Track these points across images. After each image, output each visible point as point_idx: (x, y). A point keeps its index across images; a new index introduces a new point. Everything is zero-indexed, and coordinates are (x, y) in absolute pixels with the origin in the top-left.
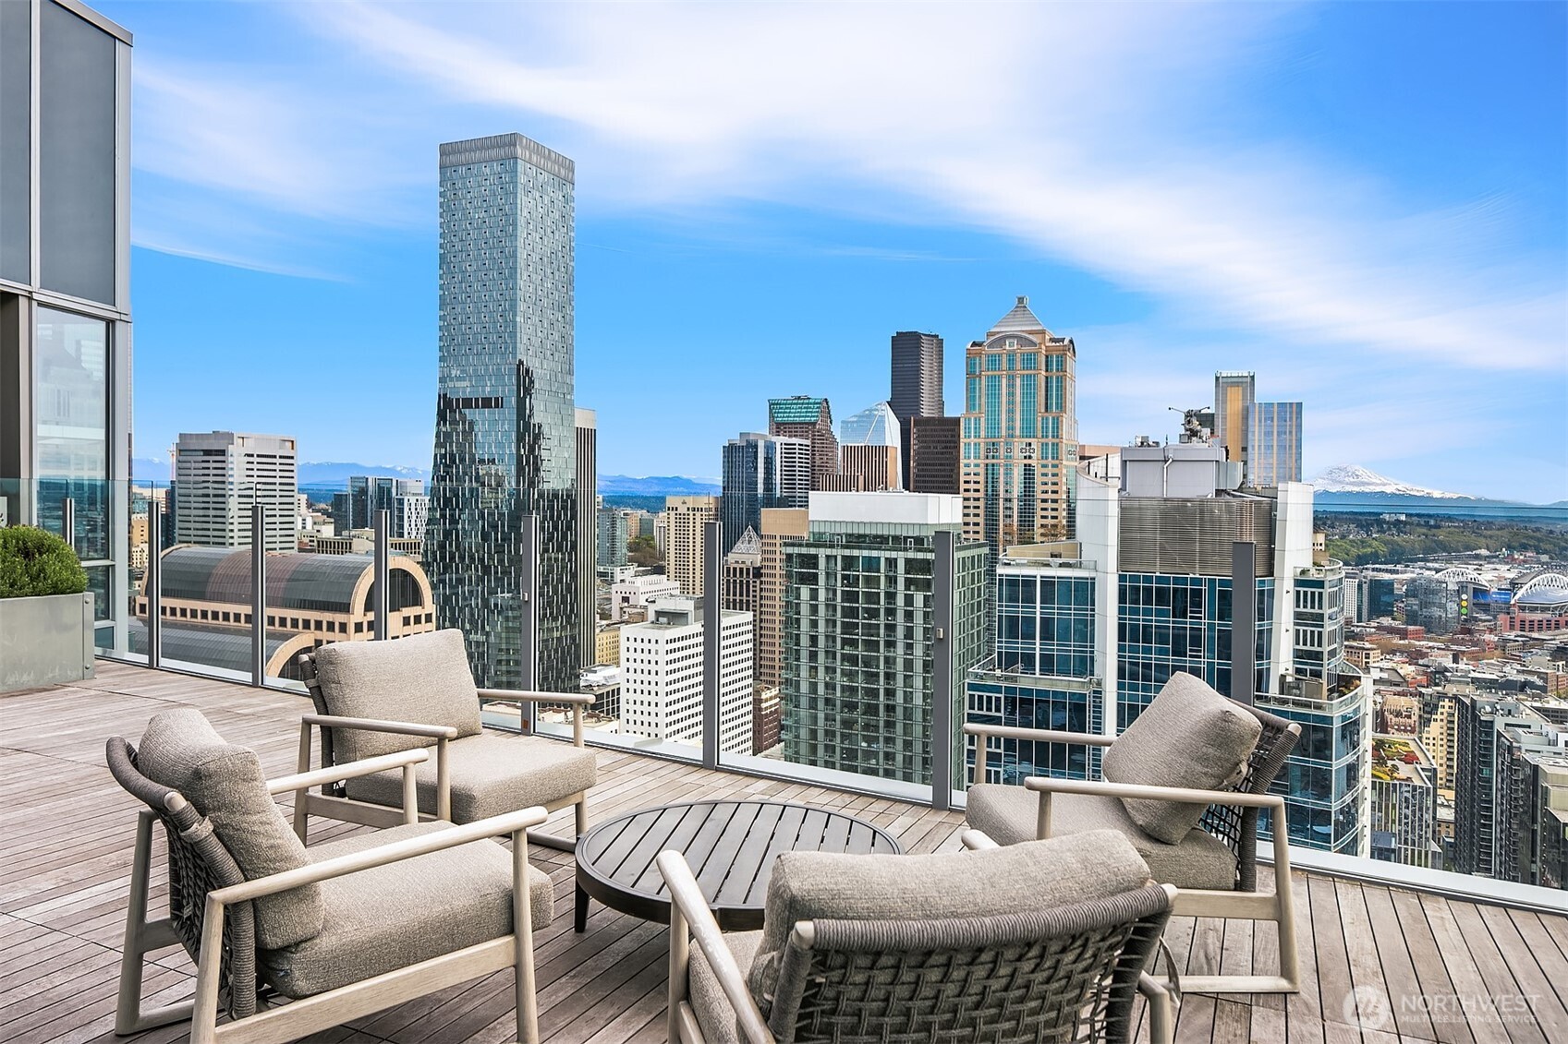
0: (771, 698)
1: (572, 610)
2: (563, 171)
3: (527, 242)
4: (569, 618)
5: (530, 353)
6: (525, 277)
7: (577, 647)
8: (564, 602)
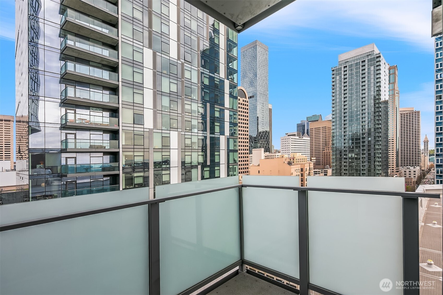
0: (314, 160)
1: (268, 141)
2: (266, 49)
3: (259, 63)
4: (268, 142)
5: (260, 85)
6: (259, 70)
7: (269, 149)
8: (267, 138)
